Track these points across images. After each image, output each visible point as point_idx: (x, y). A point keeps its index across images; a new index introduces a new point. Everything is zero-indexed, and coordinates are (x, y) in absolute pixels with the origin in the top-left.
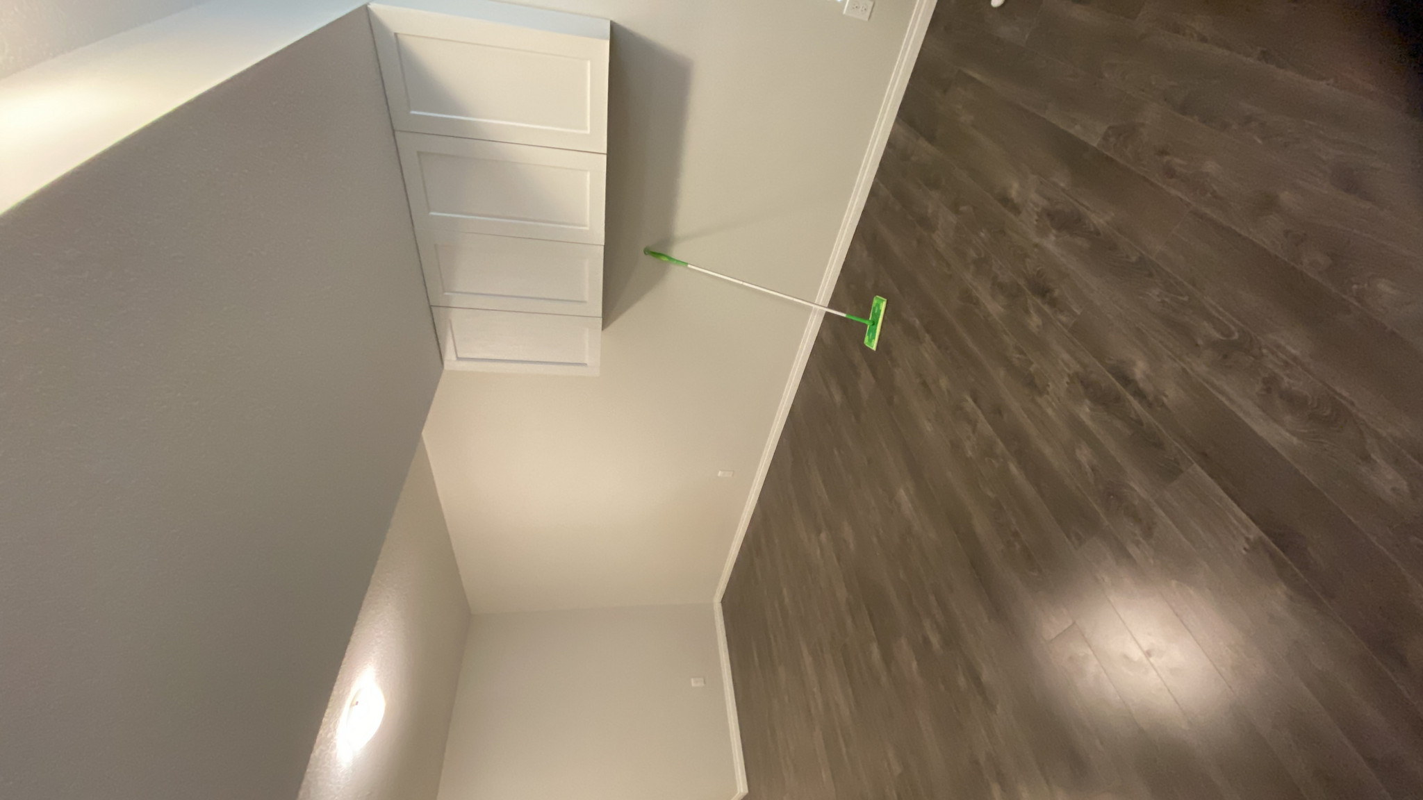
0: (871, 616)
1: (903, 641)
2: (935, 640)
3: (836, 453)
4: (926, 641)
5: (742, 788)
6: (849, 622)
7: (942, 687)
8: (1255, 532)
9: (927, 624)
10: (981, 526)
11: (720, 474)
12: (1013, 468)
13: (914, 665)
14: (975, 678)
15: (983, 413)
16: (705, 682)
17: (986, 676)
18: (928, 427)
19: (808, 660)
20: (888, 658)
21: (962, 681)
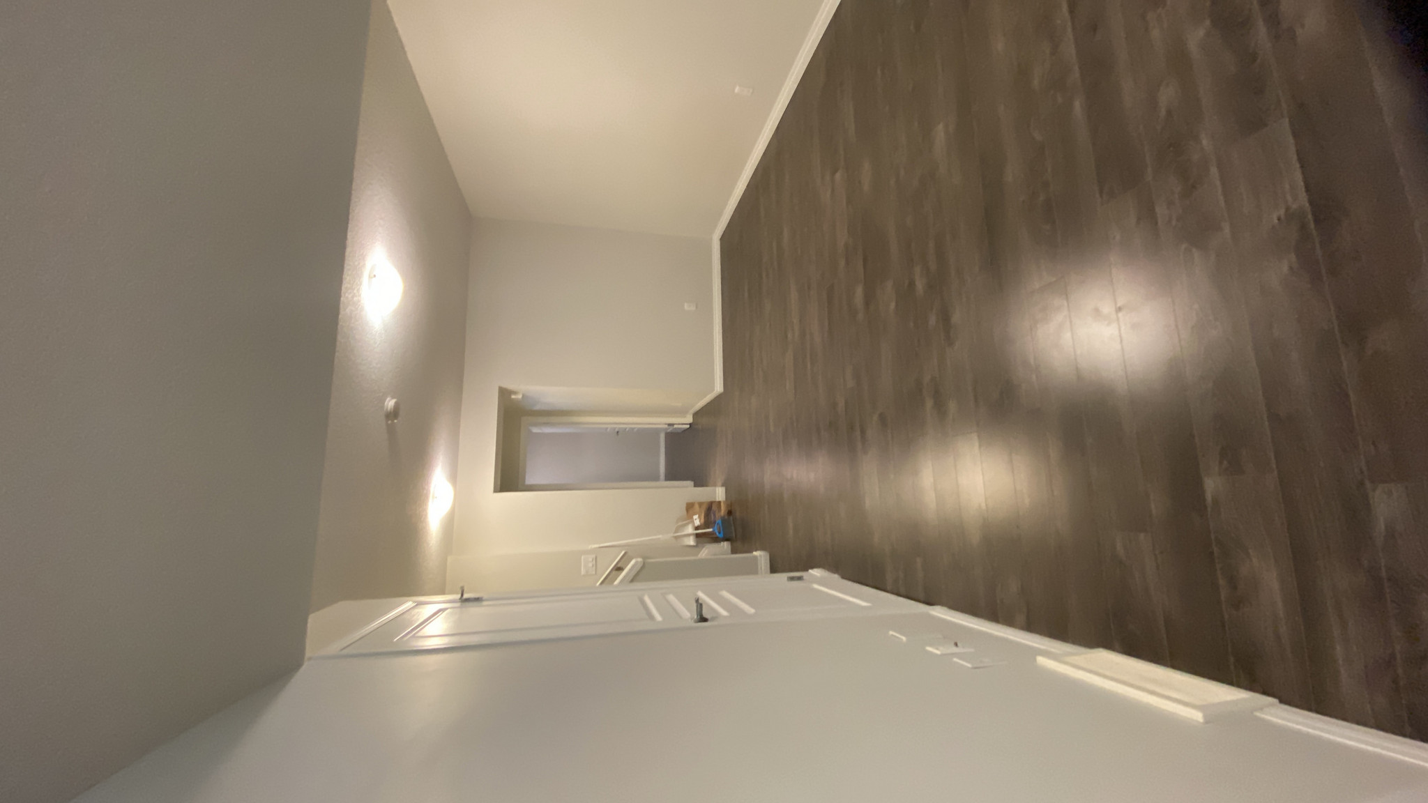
0: (865, 260)
1: (889, 284)
2: (920, 285)
3: (879, 72)
4: (912, 284)
5: (719, 388)
6: (842, 263)
7: (912, 324)
8: (1303, 200)
9: (918, 270)
10: (1013, 173)
11: (737, 90)
12: (1078, 106)
13: (893, 305)
14: (945, 317)
15: (1074, 29)
16: (697, 307)
17: (956, 318)
18: (999, 45)
19: (794, 296)
20: (869, 299)
21: (932, 320)
